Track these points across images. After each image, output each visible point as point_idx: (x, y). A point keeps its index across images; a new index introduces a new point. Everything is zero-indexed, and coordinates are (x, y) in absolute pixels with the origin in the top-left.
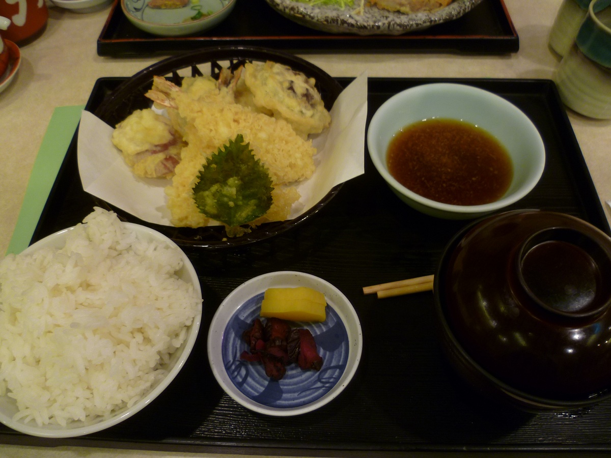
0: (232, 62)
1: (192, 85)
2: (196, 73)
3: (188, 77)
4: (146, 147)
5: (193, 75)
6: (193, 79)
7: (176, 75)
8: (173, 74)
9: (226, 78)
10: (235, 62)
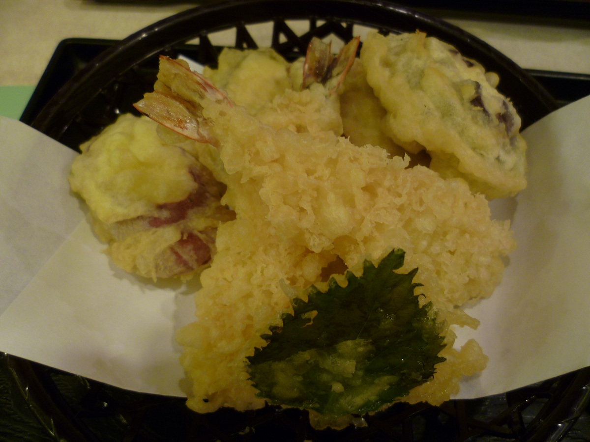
0: (313, 25)
1: (237, 66)
2: (245, 41)
3: (230, 48)
4: (140, 209)
5: (239, 46)
6: (238, 53)
7: (205, 41)
8: (201, 41)
9: (319, 62)
10: (320, 23)
